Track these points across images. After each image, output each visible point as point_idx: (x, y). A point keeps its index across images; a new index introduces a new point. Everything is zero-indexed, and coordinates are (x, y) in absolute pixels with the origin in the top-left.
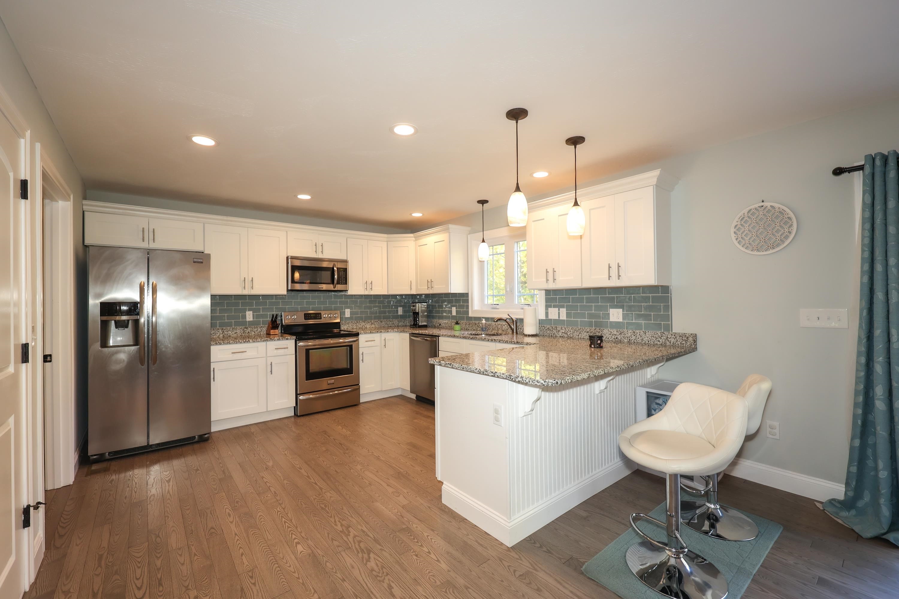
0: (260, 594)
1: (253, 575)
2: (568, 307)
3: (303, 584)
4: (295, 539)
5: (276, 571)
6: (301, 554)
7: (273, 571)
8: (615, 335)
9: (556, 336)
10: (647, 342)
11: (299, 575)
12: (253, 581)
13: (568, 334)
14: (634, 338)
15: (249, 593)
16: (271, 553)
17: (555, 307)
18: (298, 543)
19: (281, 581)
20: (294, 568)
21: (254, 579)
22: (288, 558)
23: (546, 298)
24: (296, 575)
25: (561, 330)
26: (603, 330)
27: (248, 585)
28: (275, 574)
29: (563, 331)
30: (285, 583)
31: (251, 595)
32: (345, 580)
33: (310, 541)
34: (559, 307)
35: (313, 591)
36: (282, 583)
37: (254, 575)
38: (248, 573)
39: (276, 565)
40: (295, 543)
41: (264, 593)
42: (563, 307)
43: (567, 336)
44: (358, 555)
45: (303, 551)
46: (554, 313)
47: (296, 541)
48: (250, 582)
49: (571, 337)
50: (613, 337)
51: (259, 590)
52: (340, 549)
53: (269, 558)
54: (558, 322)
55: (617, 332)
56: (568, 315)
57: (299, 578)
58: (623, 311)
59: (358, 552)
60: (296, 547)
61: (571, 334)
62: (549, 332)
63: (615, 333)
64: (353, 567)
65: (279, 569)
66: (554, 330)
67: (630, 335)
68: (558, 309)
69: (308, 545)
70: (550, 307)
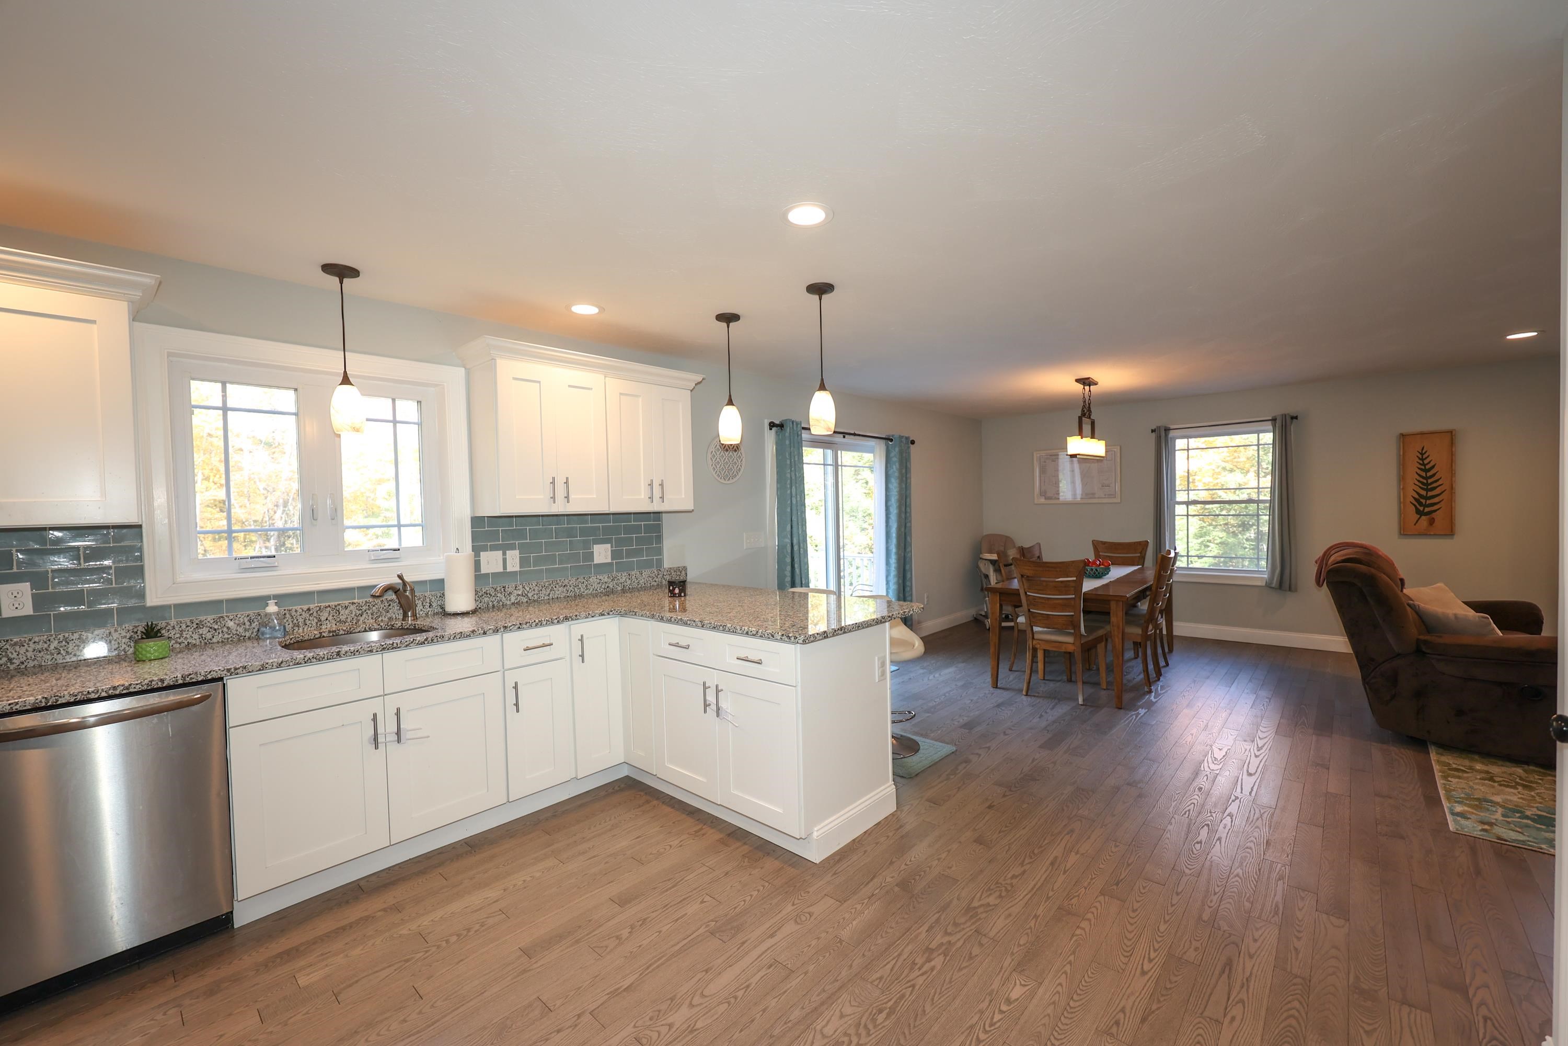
0: (1129, 991)
1: (1113, 1025)
2: (522, 549)
3: (1074, 953)
4: (1001, 1012)
5: (1082, 997)
6: (1029, 983)
7: (1083, 1001)
8: (606, 583)
9: (503, 605)
10: (643, 585)
11: (1065, 966)
12: (1121, 1015)
13: (530, 595)
14: (629, 582)
15: (1139, 1006)
16: (1057, 1028)
17: (494, 548)
18: (1008, 1001)
19: (1091, 980)
20: (1059, 977)
21: (1117, 1017)
22: (1047, 996)
23: (472, 531)
24: (1068, 968)
25: (515, 591)
26: (590, 578)
27: (1131, 1017)
28: (1085, 995)
29: (520, 593)
30: (1089, 973)
31: (1139, 1002)
32: (1035, 915)
33: (993, 987)
34: (504, 548)
35: (1075, 938)
36: (1092, 978)
37: (1111, 1024)
38: (1116, 1035)
39: (1072, 1003)
40: (1012, 1006)
41: (1123, 988)
42: (512, 547)
43: (526, 600)
44: (985, 918)
45: (1021, 984)
46: (492, 562)
47: (1004, 1008)
48: (1124, 1018)
49: (535, 601)
50: (603, 587)
51: (1126, 997)
52: (984, 940)
53: (1067, 1025)
54: (504, 575)
55: (608, 577)
56: (523, 562)
57: (1070, 963)
58: (612, 547)
59: (980, 919)
60: (1018, 999)
61: (535, 596)
62: (486, 599)
63: (606, 580)
64: (1010, 915)
65: (1075, 997)
66: (499, 595)
67: (624, 579)
68: (501, 552)
69: (1003, 985)
70: (485, 549)
